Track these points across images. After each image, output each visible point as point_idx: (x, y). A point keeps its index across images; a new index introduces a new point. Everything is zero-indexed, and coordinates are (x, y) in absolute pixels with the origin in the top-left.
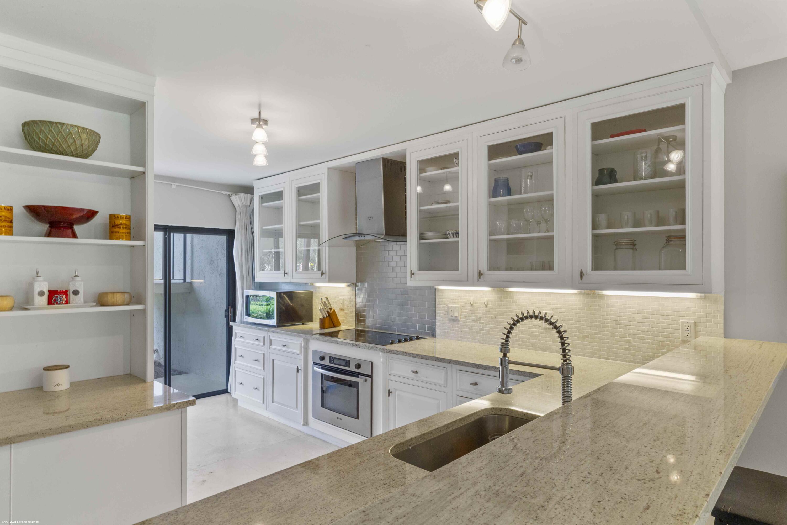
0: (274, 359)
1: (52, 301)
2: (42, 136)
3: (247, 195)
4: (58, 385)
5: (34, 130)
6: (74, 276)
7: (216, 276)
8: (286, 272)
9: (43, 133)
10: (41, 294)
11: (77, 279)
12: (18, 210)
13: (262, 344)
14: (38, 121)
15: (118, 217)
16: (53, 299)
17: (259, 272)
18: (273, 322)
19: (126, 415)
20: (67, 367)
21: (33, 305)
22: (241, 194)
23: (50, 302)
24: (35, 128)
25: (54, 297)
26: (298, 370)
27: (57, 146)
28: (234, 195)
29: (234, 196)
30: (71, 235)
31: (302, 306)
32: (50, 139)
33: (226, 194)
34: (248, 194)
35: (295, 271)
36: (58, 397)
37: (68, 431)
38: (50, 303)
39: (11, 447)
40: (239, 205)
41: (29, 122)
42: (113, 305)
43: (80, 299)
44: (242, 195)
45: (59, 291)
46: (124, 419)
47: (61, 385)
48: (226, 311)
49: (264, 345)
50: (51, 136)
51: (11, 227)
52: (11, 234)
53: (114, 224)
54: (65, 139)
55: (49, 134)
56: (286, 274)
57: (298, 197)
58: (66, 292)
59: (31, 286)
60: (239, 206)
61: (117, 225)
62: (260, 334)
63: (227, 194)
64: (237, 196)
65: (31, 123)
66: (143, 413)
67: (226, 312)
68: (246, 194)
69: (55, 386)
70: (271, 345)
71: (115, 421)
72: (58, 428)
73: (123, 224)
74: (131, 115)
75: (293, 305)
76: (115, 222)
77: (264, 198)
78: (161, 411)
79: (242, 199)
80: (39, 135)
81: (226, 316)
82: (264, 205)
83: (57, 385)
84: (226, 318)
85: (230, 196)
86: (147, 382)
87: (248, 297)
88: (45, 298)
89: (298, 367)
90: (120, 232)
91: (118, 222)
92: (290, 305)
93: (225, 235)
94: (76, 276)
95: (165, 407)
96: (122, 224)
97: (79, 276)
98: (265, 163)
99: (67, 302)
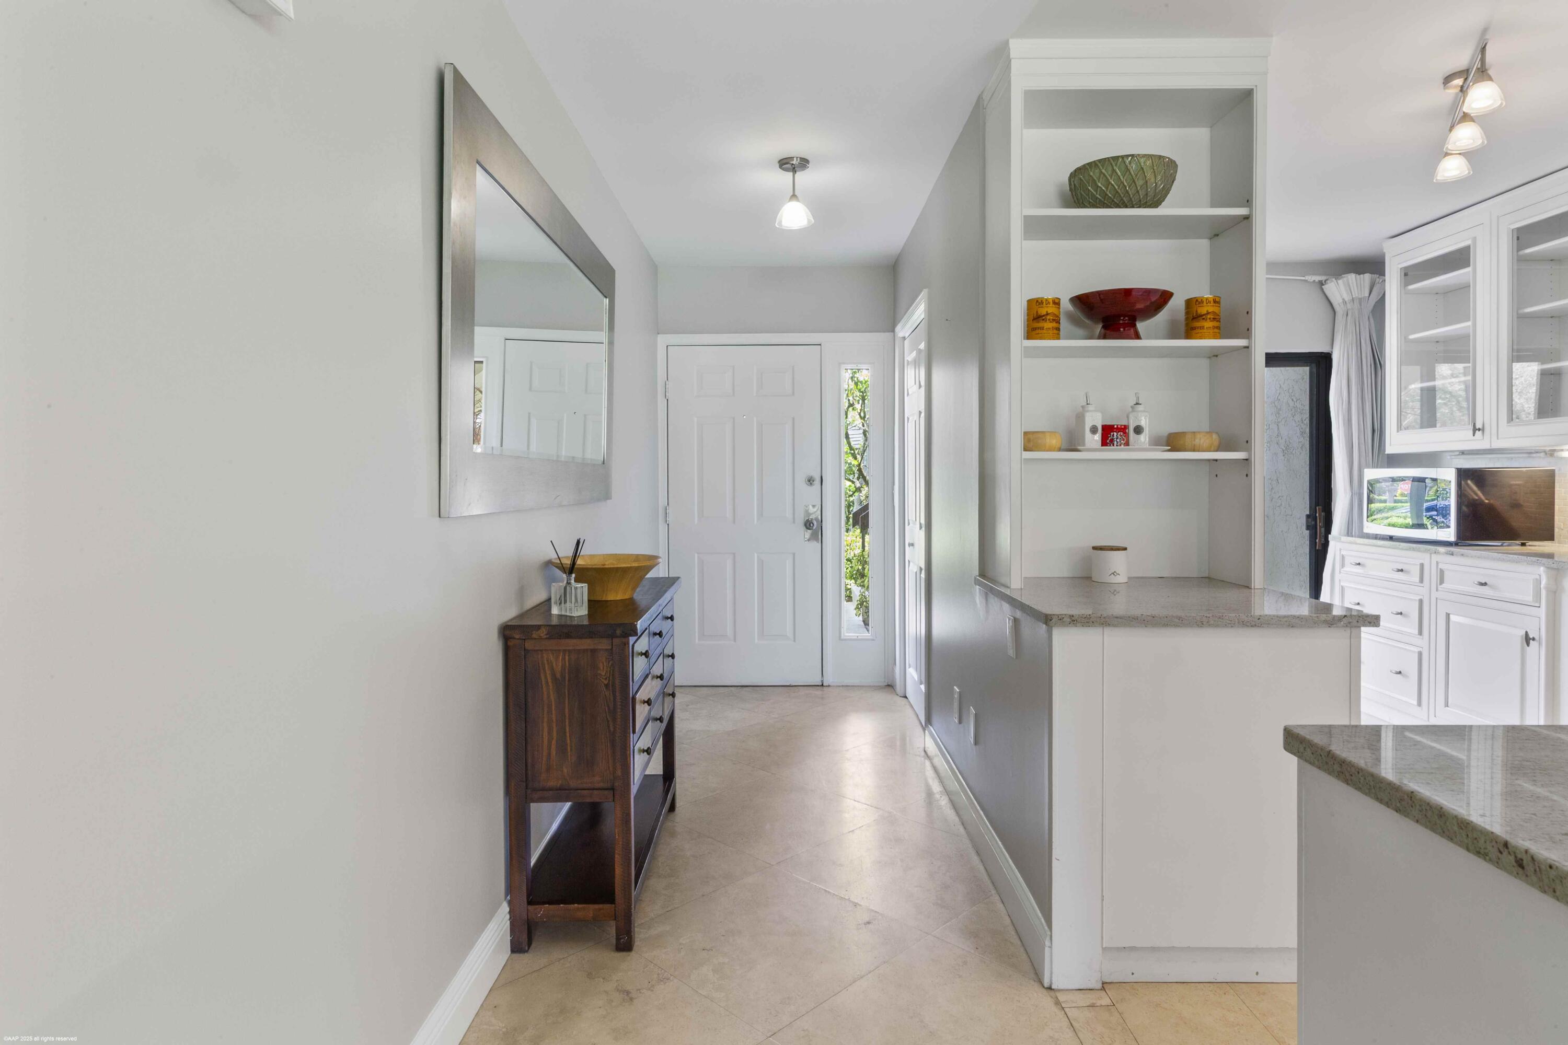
0: (1448, 612)
1: (1108, 441)
2: (1101, 184)
3: (1362, 275)
4: (1115, 573)
5: (1091, 176)
6: (1135, 405)
7: (1276, 454)
8: (1479, 426)
9: (1102, 178)
10: (1094, 430)
11: (1140, 408)
12: (1066, 305)
13: (1417, 579)
14: (1097, 160)
15: (1203, 302)
16: (1110, 438)
17: (1398, 432)
18: (1449, 534)
19: (1259, 619)
20: (1125, 549)
21: (1084, 444)
22: (1349, 277)
23: (1106, 441)
24: (1091, 174)
25: (1111, 435)
26: (1528, 639)
27: (1121, 194)
28: (1334, 279)
29: (1333, 281)
30: (1133, 336)
31: (1516, 505)
32: (1112, 185)
33: (1314, 281)
34: (1364, 273)
35: (1508, 422)
36: (1115, 593)
37: (1176, 626)
38: (1104, 443)
39: (1103, 632)
40: (1343, 299)
41: (1084, 165)
42: (1194, 450)
43: (1144, 438)
44: (1352, 277)
45: (1116, 426)
46: (1257, 625)
47: (1119, 575)
48: (1308, 516)
49: (1421, 581)
50: (1113, 181)
51: (1058, 329)
52: (1058, 338)
53: (1195, 314)
54: (1134, 181)
55: (1111, 178)
56: (1479, 430)
57: (1518, 251)
58: (1124, 429)
59: (1080, 418)
60: (1345, 302)
61: (1202, 316)
62: (1413, 558)
63: (1317, 281)
64: (1340, 282)
65: (1087, 166)
66: (1286, 621)
67: (1310, 520)
68: (1359, 274)
69: (1110, 575)
70: (1442, 581)
71: (1243, 624)
72: (1164, 617)
73: (1210, 313)
74: (1211, 127)
75: (1492, 502)
76: (1197, 311)
77: (1410, 274)
78: (1316, 625)
79: (1351, 285)
80: (1097, 182)
81: (1308, 528)
82: (1411, 287)
83: (1113, 573)
84: (1308, 531)
85: (1321, 284)
86: (1253, 588)
87: (1371, 484)
88: (1098, 437)
89: (1526, 632)
90: (1205, 327)
91: (1203, 310)
92: (1483, 501)
93: (1307, 366)
94: (1137, 404)
95: (1324, 619)
96: (1208, 313)
97: (1141, 404)
98: (1466, 169)
99: (1127, 444)
